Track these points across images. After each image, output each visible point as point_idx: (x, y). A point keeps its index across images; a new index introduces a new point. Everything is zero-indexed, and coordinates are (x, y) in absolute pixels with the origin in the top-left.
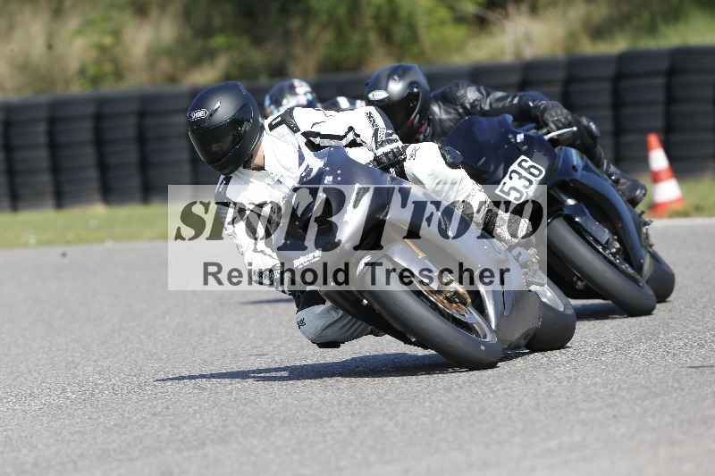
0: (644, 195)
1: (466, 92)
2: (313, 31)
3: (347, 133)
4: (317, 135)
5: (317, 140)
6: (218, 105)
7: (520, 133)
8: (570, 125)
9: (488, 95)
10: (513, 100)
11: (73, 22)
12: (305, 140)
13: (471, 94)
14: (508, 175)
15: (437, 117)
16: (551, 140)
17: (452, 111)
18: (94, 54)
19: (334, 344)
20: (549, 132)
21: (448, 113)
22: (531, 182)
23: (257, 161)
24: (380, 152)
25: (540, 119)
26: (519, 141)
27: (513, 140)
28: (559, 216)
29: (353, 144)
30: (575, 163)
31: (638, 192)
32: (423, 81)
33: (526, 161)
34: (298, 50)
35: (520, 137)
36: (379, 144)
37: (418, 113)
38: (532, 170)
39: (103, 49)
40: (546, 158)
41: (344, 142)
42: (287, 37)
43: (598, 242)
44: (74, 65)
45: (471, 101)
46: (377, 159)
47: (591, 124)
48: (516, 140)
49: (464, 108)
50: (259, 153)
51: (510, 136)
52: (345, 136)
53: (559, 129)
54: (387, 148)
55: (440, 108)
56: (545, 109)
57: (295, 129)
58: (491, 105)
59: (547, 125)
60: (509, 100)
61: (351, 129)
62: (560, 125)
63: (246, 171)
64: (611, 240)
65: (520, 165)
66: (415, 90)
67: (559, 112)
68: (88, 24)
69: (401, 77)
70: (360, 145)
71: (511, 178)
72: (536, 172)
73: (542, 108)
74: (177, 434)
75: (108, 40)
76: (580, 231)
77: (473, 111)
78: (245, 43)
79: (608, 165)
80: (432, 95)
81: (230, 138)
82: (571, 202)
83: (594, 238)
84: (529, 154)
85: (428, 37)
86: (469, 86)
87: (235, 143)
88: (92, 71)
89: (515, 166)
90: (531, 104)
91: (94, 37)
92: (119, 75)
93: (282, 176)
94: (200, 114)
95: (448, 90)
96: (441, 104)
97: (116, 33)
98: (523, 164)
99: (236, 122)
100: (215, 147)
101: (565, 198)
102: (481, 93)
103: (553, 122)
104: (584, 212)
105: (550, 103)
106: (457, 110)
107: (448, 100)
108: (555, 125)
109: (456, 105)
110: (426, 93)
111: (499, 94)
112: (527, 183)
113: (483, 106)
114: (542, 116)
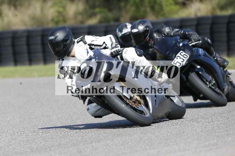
0: (228, 64)
1: (165, 29)
2: (128, 7)
3: (103, 44)
4: (93, 45)
5: (93, 47)
6: (58, 34)
7: (181, 43)
8: (199, 40)
9: (173, 30)
10: (181, 32)
11: (50, 4)
12: (89, 47)
13: (167, 30)
14: (176, 57)
15: (155, 38)
16: (193, 45)
17: (161, 36)
18: (56, 14)
19: (100, 117)
20: (192, 43)
21: (159, 36)
22: (184, 60)
23: (72, 54)
24: (112, 51)
25: (189, 38)
26: (180, 46)
27: (178, 45)
28: (193, 72)
29: (105, 48)
30: (200, 53)
31: (225, 63)
32: (150, 25)
33: (183, 53)
34: (124, 13)
35: (181, 44)
36: (112, 48)
37: (149, 37)
38: (185, 56)
39: (59, 13)
40: (189, 52)
41: (102, 47)
42: (120, 9)
43: (207, 81)
44: (50, 18)
45: (167, 32)
46: (112, 53)
47: (208, 40)
48: (179, 45)
49: (165, 34)
50: (73, 51)
51: (178, 44)
52: (102, 45)
53: (195, 42)
54: (115, 49)
55: (156, 34)
56: (191, 35)
57: (85, 43)
58: (174, 33)
59: (191, 40)
60: (180, 32)
61: (104, 43)
62: (196, 40)
63: (69, 57)
64: (212, 80)
65: (180, 54)
66: (148, 29)
67: (195, 36)
68: (55, 4)
69: (143, 24)
70: (107, 48)
71: (177, 58)
72: (186, 57)
73: (190, 34)
74: (83, 139)
75: (61, 10)
76: (201, 77)
77: (168, 35)
78: (106, 10)
79: (215, 54)
80: (154, 30)
81: (62, 46)
82: (199, 67)
83: (206, 79)
84: (184, 51)
85: (166, 9)
86: (166, 27)
87: (64, 47)
88: (56, 19)
89: (178, 55)
90: (187, 33)
91: (56, 8)
92: (65, 21)
93: (81, 59)
94: (52, 38)
95: (159, 29)
96: (157, 33)
97: (64, 7)
98: (182, 54)
99: (65, 40)
100: (57, 49)
101: (196, 65)
102: (170, 29)
103: (193, 39)
104: (203, 70)
105: (193, 33)
106: (162, 35)
107: (159, 32)
108: (194, 40)
109: (162, 33)
110: (151, 30)
111: (177, 30)
112: (183, 60)
113: (171, 34)
114: (190, 37)
